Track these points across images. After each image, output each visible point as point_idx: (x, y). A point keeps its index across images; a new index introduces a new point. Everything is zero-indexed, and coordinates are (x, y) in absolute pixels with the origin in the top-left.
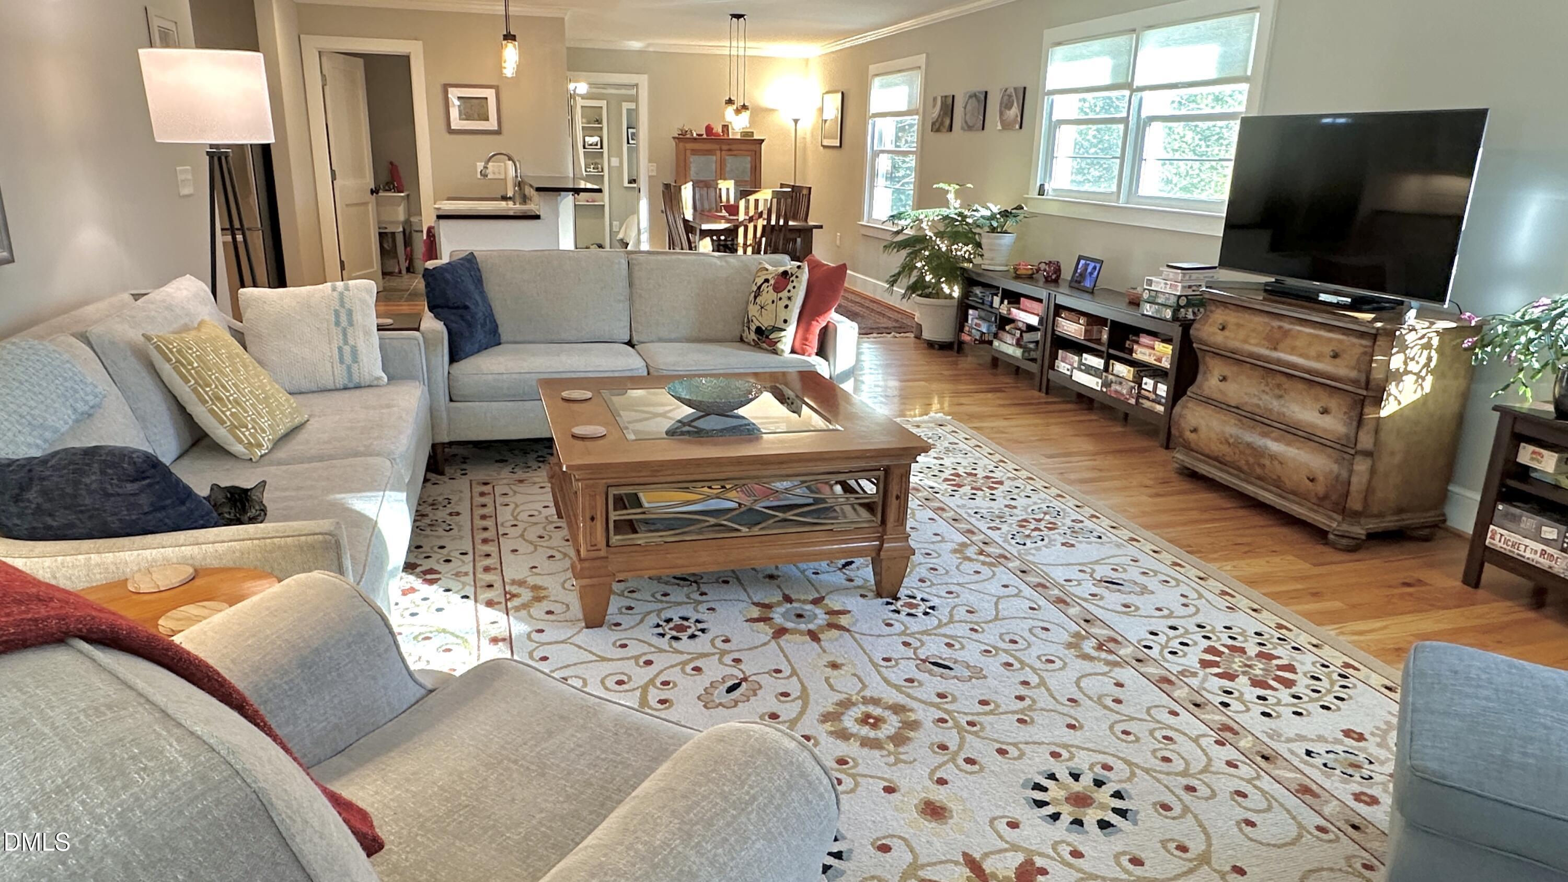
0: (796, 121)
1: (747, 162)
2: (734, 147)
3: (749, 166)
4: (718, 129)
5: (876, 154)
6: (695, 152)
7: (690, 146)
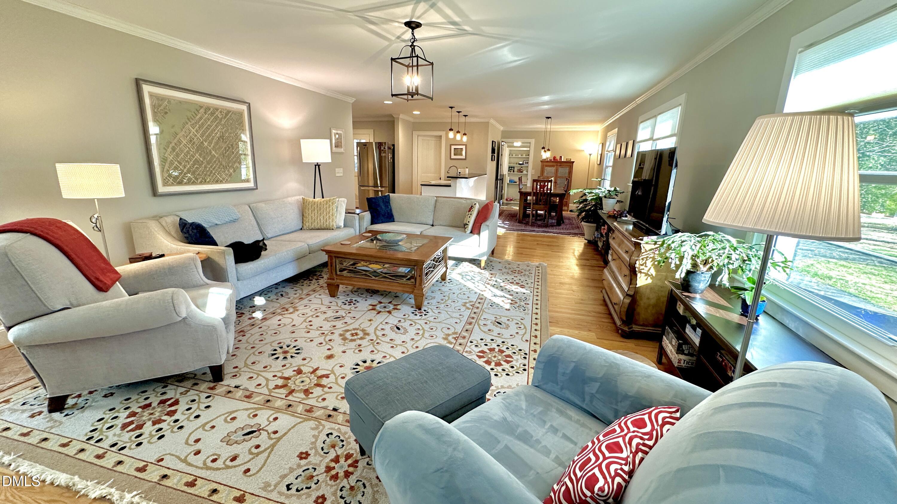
0: (590, 155)
1: (567, 170)
2: (562, 164)
3: (567, 171)
4: (558, 158)
5: (607, 167)
6: (547, 166)
7: (545, 164)
